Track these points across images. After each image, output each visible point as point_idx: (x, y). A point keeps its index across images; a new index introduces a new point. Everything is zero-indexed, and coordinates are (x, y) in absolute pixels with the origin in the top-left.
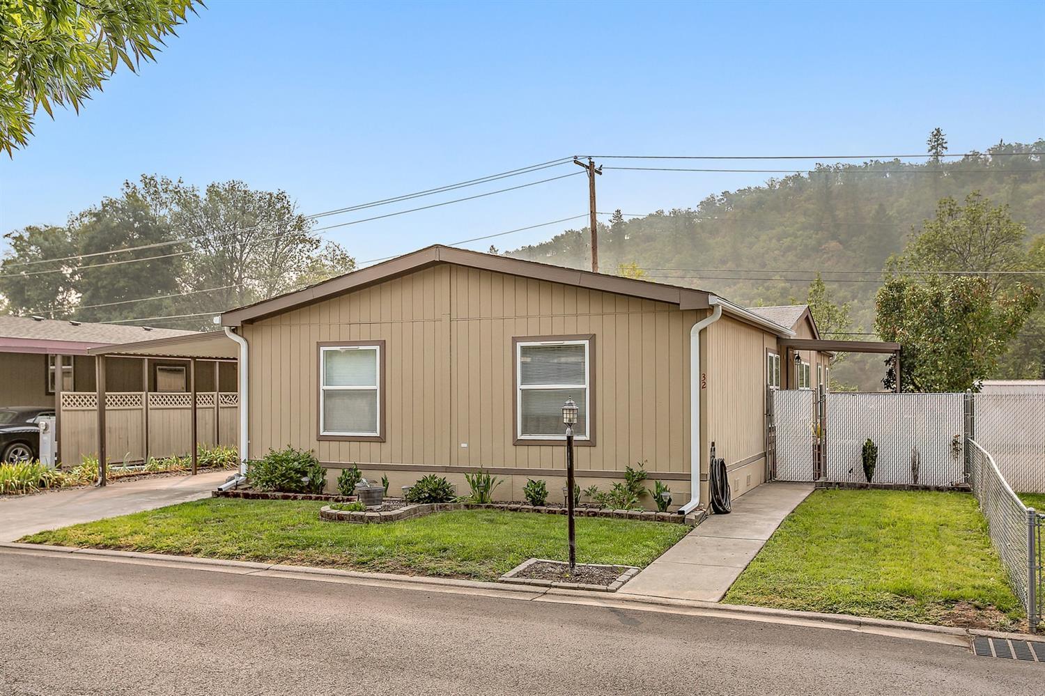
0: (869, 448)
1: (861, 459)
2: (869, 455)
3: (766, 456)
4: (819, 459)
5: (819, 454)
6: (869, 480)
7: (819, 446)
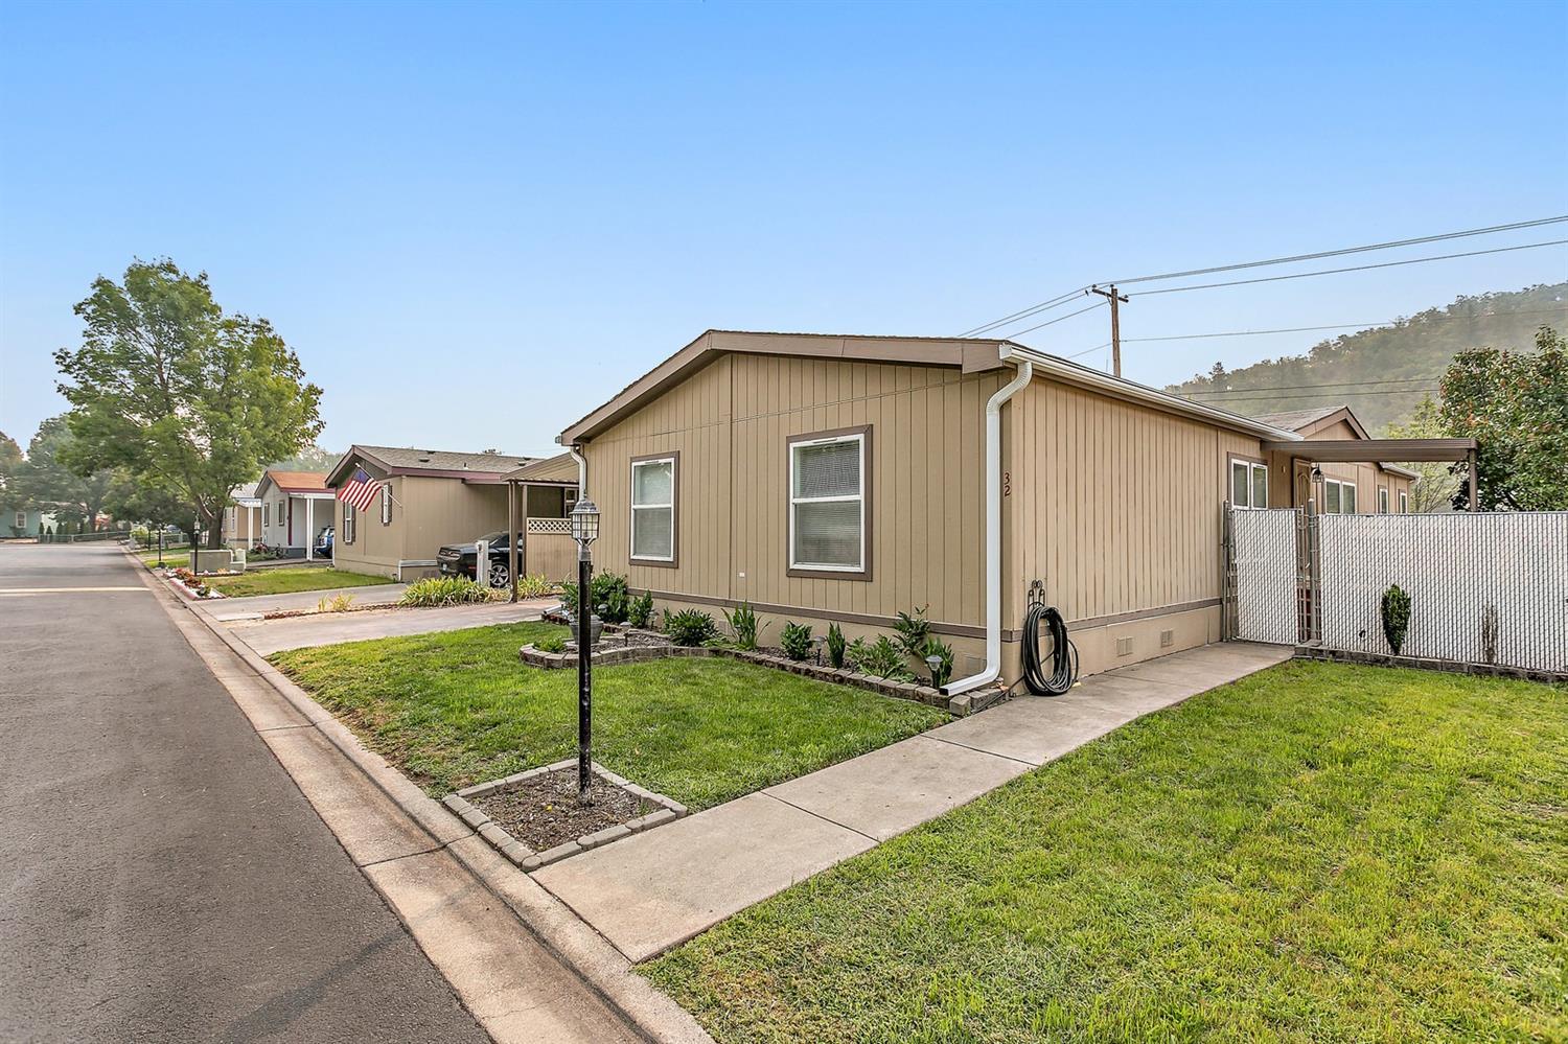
0: (1393, 600)
1: (1380, 616)
2: (1395, 613)
3: (1221, 603)
4: (1309, 611)
5: (1308, 604)
6: (1396, 650)
7: (1308, 592)
